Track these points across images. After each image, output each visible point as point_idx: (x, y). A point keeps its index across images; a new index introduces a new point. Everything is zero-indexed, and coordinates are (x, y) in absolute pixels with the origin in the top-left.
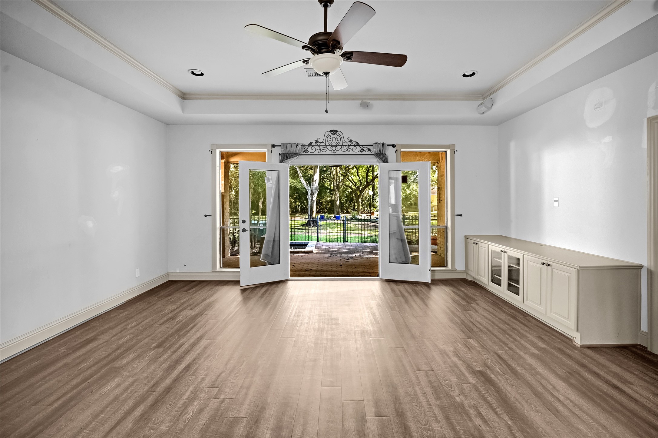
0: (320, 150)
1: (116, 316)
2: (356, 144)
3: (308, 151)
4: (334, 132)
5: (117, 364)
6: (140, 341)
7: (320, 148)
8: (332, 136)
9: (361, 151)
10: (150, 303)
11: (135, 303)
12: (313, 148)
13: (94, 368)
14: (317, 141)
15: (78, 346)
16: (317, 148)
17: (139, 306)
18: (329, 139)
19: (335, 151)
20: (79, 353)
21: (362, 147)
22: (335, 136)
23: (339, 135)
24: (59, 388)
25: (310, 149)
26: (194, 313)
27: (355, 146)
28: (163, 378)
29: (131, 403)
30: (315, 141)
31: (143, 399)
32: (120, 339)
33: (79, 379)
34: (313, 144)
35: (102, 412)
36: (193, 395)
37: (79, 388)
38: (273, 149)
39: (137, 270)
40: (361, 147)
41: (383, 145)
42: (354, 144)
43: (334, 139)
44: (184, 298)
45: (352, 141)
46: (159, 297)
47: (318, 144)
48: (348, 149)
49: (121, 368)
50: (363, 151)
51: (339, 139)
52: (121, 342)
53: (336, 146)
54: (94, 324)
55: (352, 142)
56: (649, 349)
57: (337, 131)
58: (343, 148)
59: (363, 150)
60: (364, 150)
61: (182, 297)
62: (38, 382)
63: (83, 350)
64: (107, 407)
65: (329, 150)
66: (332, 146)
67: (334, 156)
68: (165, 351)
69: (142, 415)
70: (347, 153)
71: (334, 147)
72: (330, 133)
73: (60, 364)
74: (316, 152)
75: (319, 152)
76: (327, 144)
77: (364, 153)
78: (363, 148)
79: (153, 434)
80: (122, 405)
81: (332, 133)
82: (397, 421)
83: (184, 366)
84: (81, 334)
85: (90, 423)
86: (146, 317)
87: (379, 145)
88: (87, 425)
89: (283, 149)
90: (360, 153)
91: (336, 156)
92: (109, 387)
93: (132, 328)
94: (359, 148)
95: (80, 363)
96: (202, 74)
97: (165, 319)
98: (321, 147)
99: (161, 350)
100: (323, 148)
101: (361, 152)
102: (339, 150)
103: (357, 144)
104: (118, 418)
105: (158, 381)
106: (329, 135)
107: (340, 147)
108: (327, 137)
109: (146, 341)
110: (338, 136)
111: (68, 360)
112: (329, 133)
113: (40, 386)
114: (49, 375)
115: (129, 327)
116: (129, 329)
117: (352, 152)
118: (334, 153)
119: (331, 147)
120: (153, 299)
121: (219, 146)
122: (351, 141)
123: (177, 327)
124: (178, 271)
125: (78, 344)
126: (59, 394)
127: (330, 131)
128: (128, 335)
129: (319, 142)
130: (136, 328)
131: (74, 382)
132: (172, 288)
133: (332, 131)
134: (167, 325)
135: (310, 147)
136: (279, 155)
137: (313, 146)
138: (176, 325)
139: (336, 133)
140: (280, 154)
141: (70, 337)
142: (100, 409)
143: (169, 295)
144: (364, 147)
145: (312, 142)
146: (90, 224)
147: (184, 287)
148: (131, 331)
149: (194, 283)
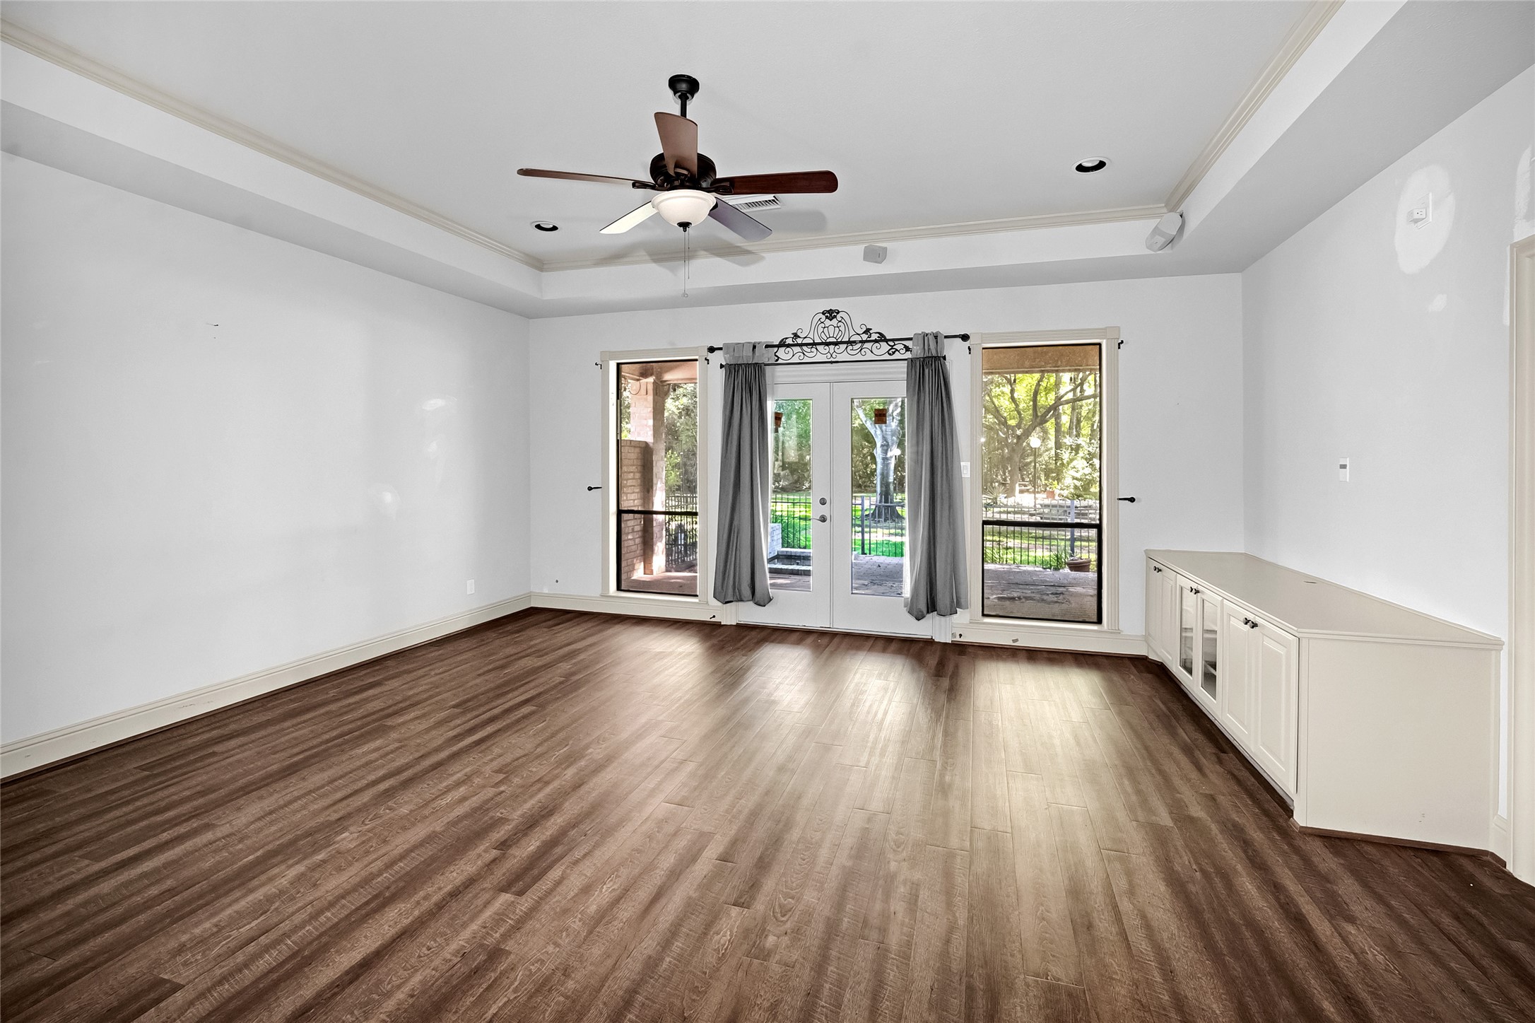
0: (804, 354)
1: (424, 655)
2: (878, 337)
3: (779, 358)
4: (831, 314)
5: (389, 722)
6: (439, 694)
7: (802, 349)
8: (828, 322)
9: (890, 352)
10: (483, 640)
11: (461, 638)
12: (788, 349)
13: (359, 723)
14: (796, 336)
15: (355, 690)
16: (797, 349)
17: (464, 644)
18: (820, 330)
19: (834, 356)
20: (352, 700)
21: (891, 343)
22: (834, 322)
23: (843, 321)
24: (307, 740)
25: (781, 352)
26: (540, 664)
27: (876, 341)
28: (437, 750)
29: (381, 773)
30: (793, 336)
31: (399, 771)
32: (411, 689)
33: (335, 733)
34: (789, 341)
35: (341, 777)
36: (466, 777)
37: (329, 745)
38: (710, 356)
39: (469, 582)
40: (889, 343)
41: (936, 337)
42: (874, 337)
43: (831, 329)
44: (540, 638)
45: (871, 332)
46: (500, 634)
47: (799, 341)
48: (861, 351)
49: (392, 728)
50: (895, 352)
51: (842, 328)
52: (411, 693)
53: (836, 344)
54: (389, 663)
55: (871, 334)
56: (1509, 868)
57: (838, 312)
58: (850, 347)
59: (894, 350)
60: (897, 350)
61: (539, 637)
62: (289, 728)
63: (357, 698)
64: (350, 773)
65: (822, 354)
66: (828, 344)
67: (829, 364)
68: (463, 713)
69: (386, 791)
70: (859, 357)
71: (832, 347)
72: (824, 317)
73: (322, 711)
74: (795, 360)
75: (801, 358)
76: (817, 340)
77: (897, 356)
78: (895, 345)
79: (388, 814)
80: (369, 773)
81: (827, 317)
82: (748, 874)
83: (478, 738)
84: (365, 675)
85: (323, 786)
86: (466, 661)
87: (926, 338)
88: (319, 788)
89: (727, 356)
90: (887, 357)
91: (834, 364)
92: (365, 748)
93: (436, 674)
94: (885, 347)
95: (346, 713)
96: (554, 228)
97: (490, 667)
98: (805, 348)
99: (457, 710)
100: (809, 350)
101: (890, 354)
102: (841, 353)
103: (882, 338)
104: (356, 788)
105: (431, 752)
106: (822, 320)
107: (843, 347)
108: (817, 326)
109: (445, 695)
110: (840, 321)
111: (333, 707)
112: (821, 316)
113: (288, 734)
114: (304, 722)
115: (433, 673)
116: (432, 677)
117: (870, 356)
118: (832, 360)
119: (826, 347)
120: (491, 634)
121: (612, 355)
122: (867, 331)
123: (501, 681)
124: (546, 591)
125: (355, 688)
126: (305, 746)
127: (823, 313)
128: (425, 684)
129: (800, 337)
130: (441, 676)
131: (326, 737)
132: (532, 619)
133: (828, 312)
134: (486, 678)
135: (782, 349)
136: (721, 368)
137: (789, 346)
138: (502, 678)
139: (835, 317)
140: (722, 366)
141: (350, 677)
142: (341, 773)
143: (518, 632)
144: (896, 343)
145: (786, 338)
146: (388, 497)
147: (549, 620)
148: (432, 679)
149: (569, 615)
